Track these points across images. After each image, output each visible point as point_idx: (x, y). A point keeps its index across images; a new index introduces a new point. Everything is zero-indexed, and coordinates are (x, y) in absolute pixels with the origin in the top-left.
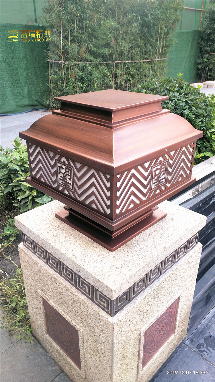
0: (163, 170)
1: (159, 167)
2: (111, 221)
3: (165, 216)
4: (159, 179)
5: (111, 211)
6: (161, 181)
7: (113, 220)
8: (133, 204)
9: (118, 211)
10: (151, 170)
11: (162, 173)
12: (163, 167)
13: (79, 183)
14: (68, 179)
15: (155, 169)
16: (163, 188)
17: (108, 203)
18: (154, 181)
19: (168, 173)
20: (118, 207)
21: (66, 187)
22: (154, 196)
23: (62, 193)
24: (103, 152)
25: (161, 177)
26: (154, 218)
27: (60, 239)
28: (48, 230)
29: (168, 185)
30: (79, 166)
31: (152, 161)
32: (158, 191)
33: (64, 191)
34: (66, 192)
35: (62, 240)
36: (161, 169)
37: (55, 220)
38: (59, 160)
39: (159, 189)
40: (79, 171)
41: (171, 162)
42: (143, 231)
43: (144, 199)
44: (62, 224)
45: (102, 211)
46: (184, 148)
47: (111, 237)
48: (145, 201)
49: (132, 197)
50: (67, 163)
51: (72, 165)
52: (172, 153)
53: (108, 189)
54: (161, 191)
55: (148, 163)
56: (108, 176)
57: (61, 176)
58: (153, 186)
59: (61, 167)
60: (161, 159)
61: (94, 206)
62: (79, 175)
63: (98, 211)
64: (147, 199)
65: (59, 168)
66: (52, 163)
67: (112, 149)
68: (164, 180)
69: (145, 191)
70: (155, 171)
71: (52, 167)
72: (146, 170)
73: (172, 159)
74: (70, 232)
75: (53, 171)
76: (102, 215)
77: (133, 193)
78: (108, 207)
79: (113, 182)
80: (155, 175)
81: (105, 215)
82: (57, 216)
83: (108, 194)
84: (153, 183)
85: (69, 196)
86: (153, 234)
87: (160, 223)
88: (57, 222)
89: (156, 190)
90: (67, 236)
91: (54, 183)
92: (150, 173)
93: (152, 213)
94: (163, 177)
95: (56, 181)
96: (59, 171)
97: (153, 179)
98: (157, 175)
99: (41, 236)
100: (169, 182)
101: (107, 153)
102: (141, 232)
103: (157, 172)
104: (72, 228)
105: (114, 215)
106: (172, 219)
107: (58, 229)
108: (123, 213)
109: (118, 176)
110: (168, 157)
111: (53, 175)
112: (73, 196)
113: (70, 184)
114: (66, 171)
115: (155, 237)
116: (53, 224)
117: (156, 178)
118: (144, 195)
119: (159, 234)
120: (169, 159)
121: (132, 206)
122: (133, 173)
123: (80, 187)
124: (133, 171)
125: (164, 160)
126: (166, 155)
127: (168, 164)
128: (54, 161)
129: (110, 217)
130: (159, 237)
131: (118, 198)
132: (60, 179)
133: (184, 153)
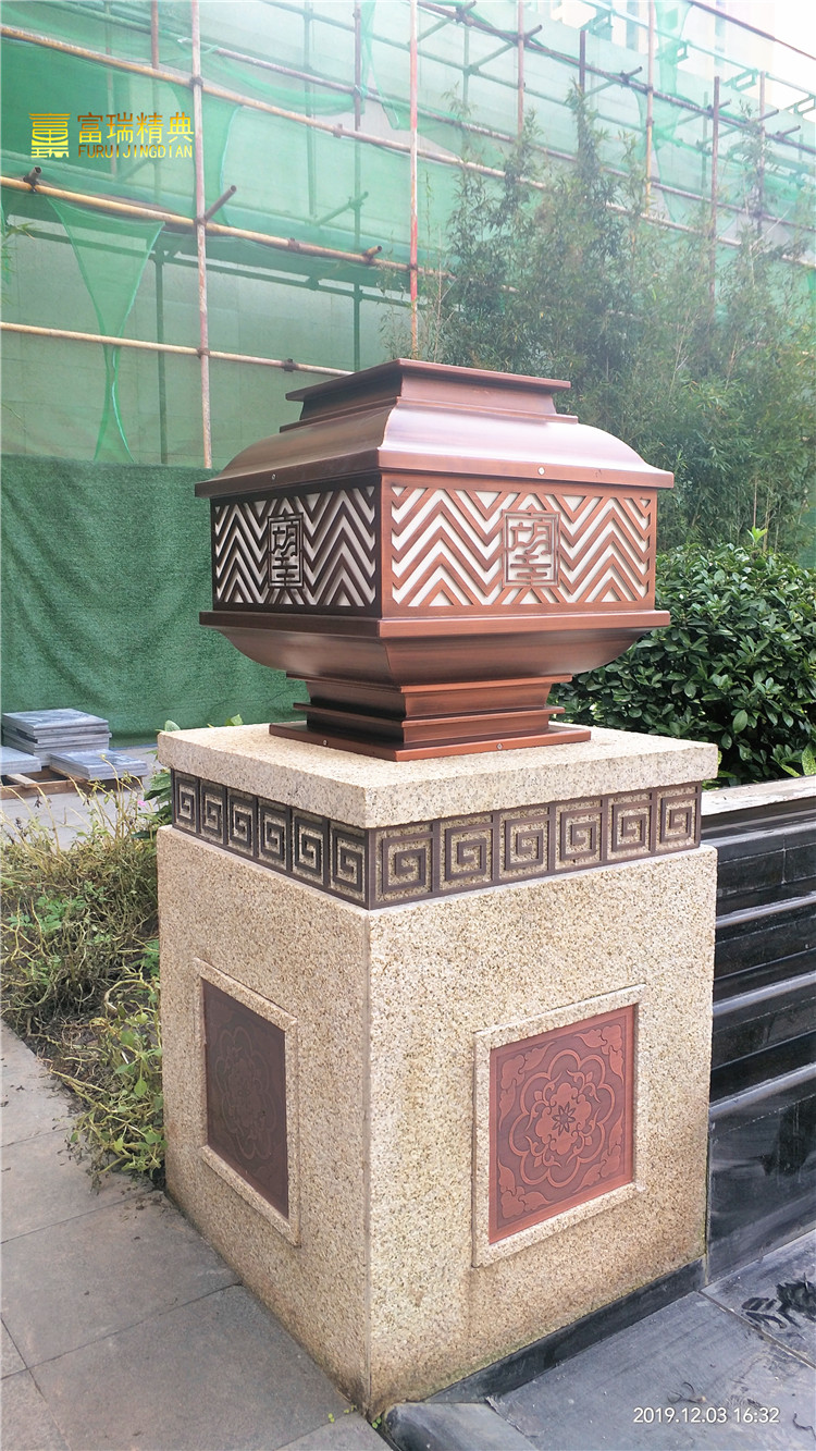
0: (541, 537)
1: (526, 524)
2: (377, 620)
3: (584, 737)
4: (531, 562)
5: (378, 590)
6: (539, 570)
8: (446, 596)
9: (397, 595)
10: (500, 522)
11: (541, 548)
12: (540, 529)
13: (313, 553)
14: (292, 554)
15: (512, 524)
16: (548, 597)
17: (371, 568)
18: (512, 561)
20: (399, 582)
21: (285, 585)
23: (277, 609)
24: (364, 441)
25: (537, 557)
29: (568, 598)
30: (313, 501)
31: (501, 496)
32: (530, 599)
33: (281, 600)
34: (287, 600)
36: (533, 531)
38: (275, 513)
39: (534, 594)
41: (570, 527)
43: (483, 600)
45: (360, 602)
46: (612, 505)
48: (487, 608)
49: (442, 575)
50: (291, 511)
51: (301, 508)
52: (570, 501)
54: (539, 602)
55: (492, 496)
56: (371, 491)
59: (278, 533)
60: (531, 501)
61: (343, 600)
62: (314, 528)
64: (492, 604)
66: (262, 531)
67: (384, 428)
68: (548, 571)
69: (484, 576)
70: (514, 531)
71: (261, 544)
72: (485, 514)
73: (568, 518)
75: (261, 555)
77: (443, 564)
78: (371, 583)
81: (365, 610)
83: (370, 542)
84: (509, 562)
85: (293, 608)
89: (521, 591)
91: (262, 588)
92: (498, 530)
94: (545, 559)
95: (267, 579)
96: (273, 547)
97: (508, 550)
98: (524, 544)
100: (569, 588)
101: (371, 439)
102: (495, 748)
103: (524, 537)
105: (385, 598)
108: (414, 608)
109: (396, 490)
110: (556, 509)
111: (261, 566)
112: (301, 601)
113: (296, 567)
114: (288, 537)
117: (519, 551)
118: (484, 589)
120: (559, 514)
121: (441, 601)
122: (441, 502)
123: (314, 565)
124: (440, 496)
125: (544, 509)
126: (550, 500)
127: (557, 526)
128: (265, 525)
131: (398, 555)
132: (274, 567)
133: (612, 517)
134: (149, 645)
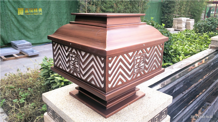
0: (142, 60)
1: (139, 57)
2: (104, 93)
3: (144, 95)
4: (140, 66)
5: (105, 85)
6: (141, 68)
7: (106, 92)
8: (121, 81)
9: (110, 86)
10: (134, 59)
11: (142, 62)
12: (142, 58)
13: (83, 67)
14: (77, 64)
15: (136, 58)
16: (143, 73)
17: (103, 79)
18: (136, 67)
19: (145, 62)
20: (110, 82)
21: (75, 70)
22: (136, 78)
23: (72, 75)
24: (99, 42)
25: (141, 65)
26: (137, 96)
27: (70, 109)
28: (63, 102)
29: (146, 72)
30: (83, 53)
31: (134, 52)
32: (139, 75)
33: (73, 74)
34: (75, 74)
35: (72, 109)
36: (140, 59)
37: (69, 96)
38: (71, 51)
39: (140, 74)
40: (83, 57)
41: (148, 55)
42: (129, 104)
43: (129, 79)
44: (73, 99)
45: (98, 86)
46: (156, 47)
47: (106, 108)
48: (130, 80)
49: (120, 76)
50: (76, 53)
51: (79, 54)
52: (148, 49)
53: (103, 69)
54: (141, 75)
55: (132, 53)
56: (103, 59)
57: (72, 63)
58: (136, 71)
59: (72, 57)
60: (140, 51)
61: (93, 83)
62: (83, 60)
63: (95, 86)
64: (131, 79)
65: (71, 57)
66: (67, 54)
67: (106, 40)
68: (143, 67)
69: (130, 73)
70: (137, 60)
71: (67, 57)
72: (130, 58)
73: (148, 53)
74: (77, 105)
75: (67, 60)
76: (98, 89)
77: (121, 74)
78: (102, 82)
79: (106, 62)
80: (137, 63)
81: (100, 88)
82: (71, 94)
83: (103, 72)
84: (135, 68)
85: (77, 77)
86: (136, 107)
87: (141, 100)
88: (71, 98)
89: (137, 74)
90: (75, 107)
91: (67, 68)
92: (133, 61)
93: (136, 93)
94: (142, 65)
95: (69, 67)
96: (71, 60)
97: (135, 65)
98: (138, 63)
99: (57, 107)
100: (147, 69)
101: (102, 43)
102: (127, 105)
103: (138, 61)
104: (80, 102)
105: (107, 88)
106: (149, 98)
107: (70, 102)
108: (114, 87)
109: (110, 59)
110: (145, 52)
111: (67, 63)
112: (79, 77)
113: (78, 68)
114: (75, 59)
115: (137, 109)
116: (67, 99)
117: (137, 65)
118: (129, 76)
119: (140, 107)
120: (146, 53)
121: (120, 83)
122: (121, 58)
123: (84, 70)
124: (121, 57)
125: (143, 53)
126: (144, 50)
127: (145, 56)
128: (68, 53)
129: (104, 90)
130: (140, 109)
131: (110, 76)
132: (71, 65)
133: (156, 50)
134: (38, 27)
